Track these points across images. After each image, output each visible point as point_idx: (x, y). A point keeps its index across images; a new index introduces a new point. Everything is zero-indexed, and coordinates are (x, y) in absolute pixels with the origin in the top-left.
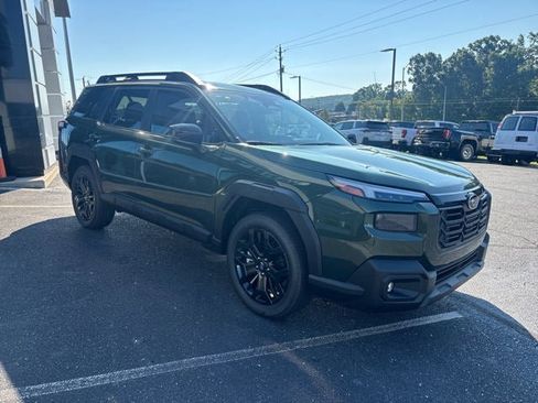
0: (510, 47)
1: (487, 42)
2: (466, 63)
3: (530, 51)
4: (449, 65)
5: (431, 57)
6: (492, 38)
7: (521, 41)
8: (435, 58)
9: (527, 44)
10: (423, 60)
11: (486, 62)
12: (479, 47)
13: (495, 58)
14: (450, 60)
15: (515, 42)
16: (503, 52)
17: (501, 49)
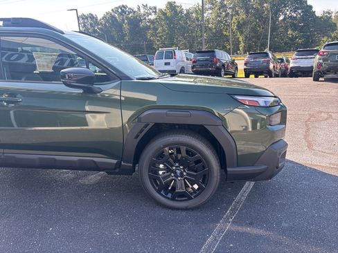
0: (134, 12)
1: (121, 9)
2: (112, 21)
3: (144, 15)
4: (103, 22)
5: (91, 17)
6: (123, 6)
7: (139, 9)
8: (94, 17)
9: (142, 11)
10: (87, 18)
11: (123, 20)
12: (118, 11)
13: (127, 18)
14: (103, 18)
15: (136, 9)
16: (131, 15)
17: (130, 13)
